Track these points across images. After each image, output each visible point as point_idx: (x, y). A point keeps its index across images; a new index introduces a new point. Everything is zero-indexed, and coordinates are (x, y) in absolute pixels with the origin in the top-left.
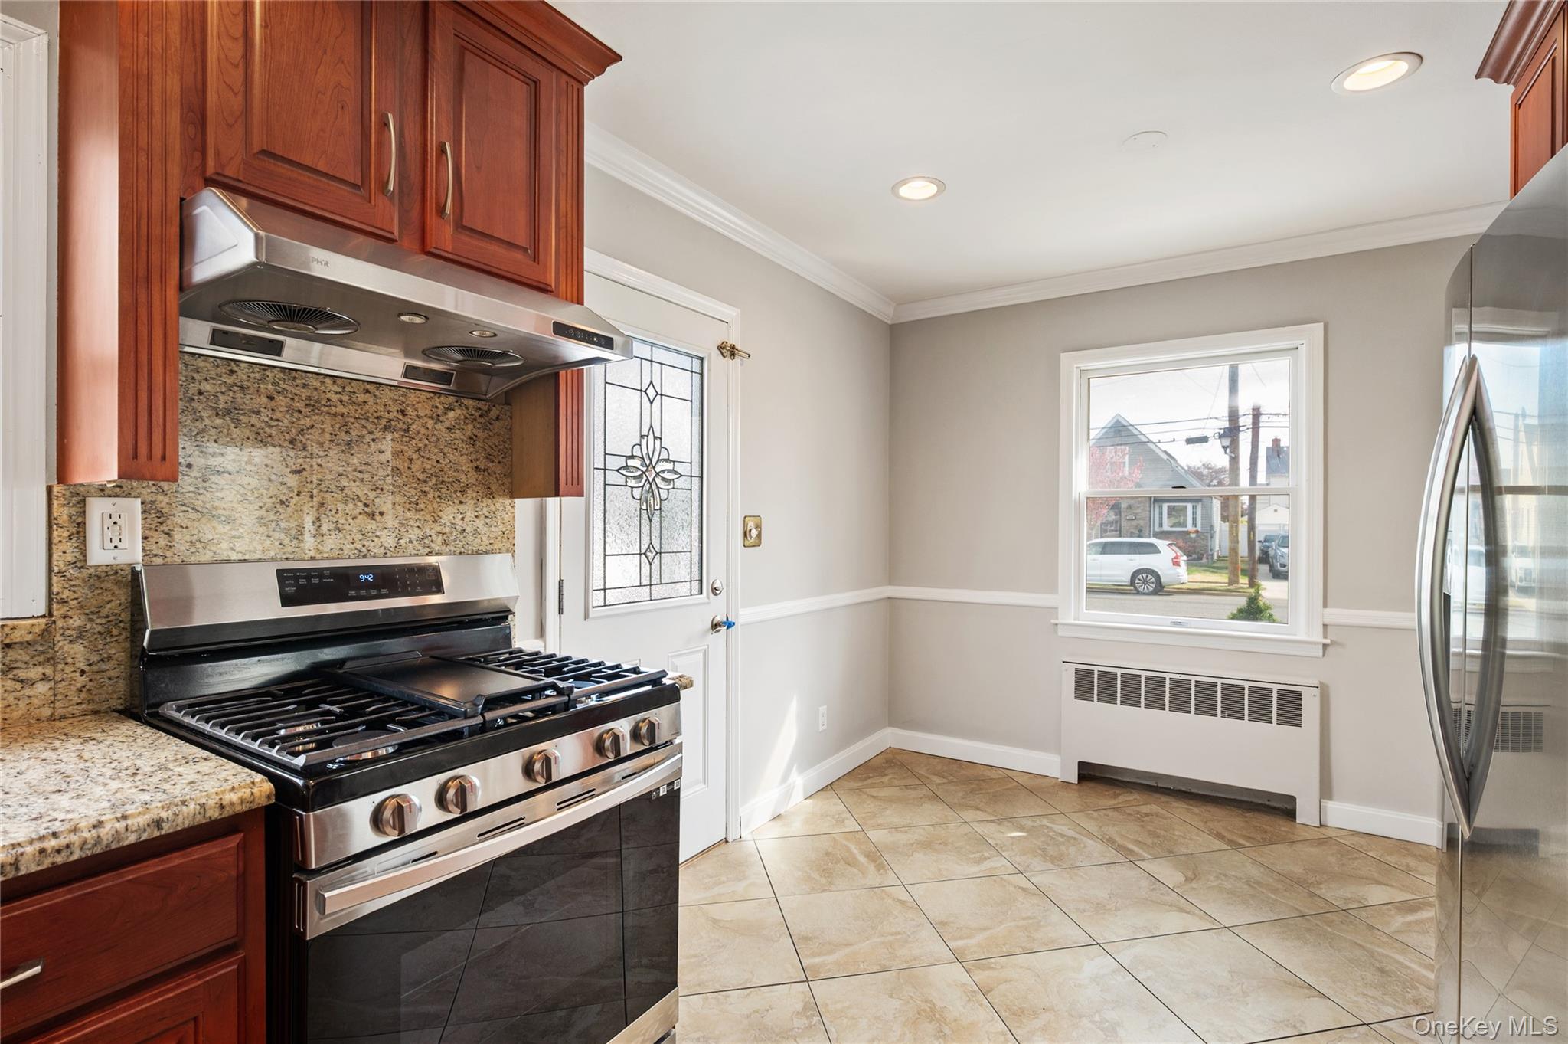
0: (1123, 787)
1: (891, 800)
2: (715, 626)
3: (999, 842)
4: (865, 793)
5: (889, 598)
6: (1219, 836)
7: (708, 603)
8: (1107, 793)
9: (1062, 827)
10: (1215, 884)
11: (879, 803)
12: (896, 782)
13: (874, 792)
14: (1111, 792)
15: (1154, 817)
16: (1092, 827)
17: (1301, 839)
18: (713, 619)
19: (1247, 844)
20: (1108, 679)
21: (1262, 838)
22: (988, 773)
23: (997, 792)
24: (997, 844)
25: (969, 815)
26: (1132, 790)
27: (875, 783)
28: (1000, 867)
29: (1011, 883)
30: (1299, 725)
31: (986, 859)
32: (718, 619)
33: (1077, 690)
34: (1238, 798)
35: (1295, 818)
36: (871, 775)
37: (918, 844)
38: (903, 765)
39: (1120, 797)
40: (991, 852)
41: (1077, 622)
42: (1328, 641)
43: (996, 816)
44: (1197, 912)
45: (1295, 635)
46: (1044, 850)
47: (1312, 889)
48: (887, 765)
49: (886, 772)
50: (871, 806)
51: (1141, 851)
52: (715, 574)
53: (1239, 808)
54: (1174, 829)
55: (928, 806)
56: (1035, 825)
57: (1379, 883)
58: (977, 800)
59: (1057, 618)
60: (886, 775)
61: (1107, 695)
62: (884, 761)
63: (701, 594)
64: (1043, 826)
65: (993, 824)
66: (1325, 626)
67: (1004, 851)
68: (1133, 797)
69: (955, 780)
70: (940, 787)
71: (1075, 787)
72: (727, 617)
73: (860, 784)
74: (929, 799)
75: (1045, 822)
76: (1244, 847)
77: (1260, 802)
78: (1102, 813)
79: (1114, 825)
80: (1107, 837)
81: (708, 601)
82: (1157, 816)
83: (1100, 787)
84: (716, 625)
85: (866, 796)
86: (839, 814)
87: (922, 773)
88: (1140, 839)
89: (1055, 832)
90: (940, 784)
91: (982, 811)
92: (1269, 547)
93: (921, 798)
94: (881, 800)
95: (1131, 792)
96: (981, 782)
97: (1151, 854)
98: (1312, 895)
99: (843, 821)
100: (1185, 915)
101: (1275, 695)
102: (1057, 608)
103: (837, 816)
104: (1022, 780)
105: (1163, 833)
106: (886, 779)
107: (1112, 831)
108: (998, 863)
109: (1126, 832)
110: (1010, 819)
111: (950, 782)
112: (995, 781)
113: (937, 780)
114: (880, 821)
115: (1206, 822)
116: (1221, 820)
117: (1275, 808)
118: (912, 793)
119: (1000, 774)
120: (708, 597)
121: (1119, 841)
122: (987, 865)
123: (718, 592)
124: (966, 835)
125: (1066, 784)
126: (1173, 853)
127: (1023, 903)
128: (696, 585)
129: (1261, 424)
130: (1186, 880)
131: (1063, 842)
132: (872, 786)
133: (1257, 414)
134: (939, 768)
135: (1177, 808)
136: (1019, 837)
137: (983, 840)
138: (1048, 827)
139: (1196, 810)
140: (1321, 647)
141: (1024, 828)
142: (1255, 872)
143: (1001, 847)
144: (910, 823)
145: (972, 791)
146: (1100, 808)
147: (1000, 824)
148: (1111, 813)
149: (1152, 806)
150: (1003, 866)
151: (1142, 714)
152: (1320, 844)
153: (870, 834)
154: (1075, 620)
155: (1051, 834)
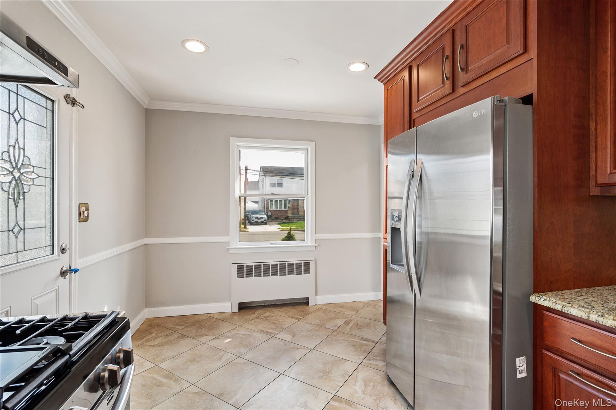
0: (254, 309)
1: (162, 345)
2: (63, 274)
3: (223, 347)
4: (146, 345)
5: (145, 244)
6: (293, 317)
7: (59, 259)
8: (250, 313)
9: (242, 331)
10: (301, 335)
11: (157, 348)
12: (160, 335)
13: (151, 343)
14: (252, 311)
15: (270, 317)
16: (252, 327)
17: (313, 311)
18: (62, 269)
19: (302, 318)
20: (249, 268)
21: (304, 314)
22: (200, 318)
23: (209, 325)
24: (222, 348)
25: (203, 339)
26: (258, 309)
27: (149, 339)
28: (230, 358)
29: (238, 363)
30: (309, 274)
31: (222, 356)
32: (64, 269)
33: (237, 275)
34: (290, 302)
35: (308, 305)
36: (144, 335)
37: (188, 361)
38: (158, 325)
39: (256, 313)
40: (223, 353)
41: (236, 247)
42: (317, 245)
43: (215, 336)
44: (302, 347)
45: (307, 244)
46: (242, 344)
47: (325, 327)
48: (150, 328)
49: (152, 331)
50: (153, 351)
51: (274, 332)
52: (62, 240)
53: (292, 306)
54: (279, 320)
55: (183, 342)
56: (232, 334)
57: (337, 318)
58: (204, 331)
59: (229, 246)
60: (152, 333)
61: (249, 274)
62: (147, 326)
63: (53, 254)
64: (236, 334)
65: (216, 340)
66: (316, 240)
67: (227, 350)
68: (260, 311)
69: (188, 325)
70: (183, 330)
71: (238, 314)
72: (70, 266)
73: (141, 342)
74: (181, 338)
75: (236, 332)
76: (301, 319)
77: (296, 302)
78: (253, 321)
79: (260, 324)
80: (260, 330)
81: (58, 258)
82: (271, 316)
83: (247, 311)
84: (64, 272)
85: (148, 347)
86: (138, 361)
87: (170, 326)
88: (271, 327)
89: (241, 334)
90: (182, 329)
91: (207, 335)
92: (248, 215)
93: (177, 338)
94: (157, 346)
95: (258, 310)
96: (200, 323)
97: (277, 331)
98: (326, 328)
99: (142, 364)
100: (299, 350)
101: (303, 265)
102: (229, 242)
103: (137, 363)
104: (216, 316)
105: (276, 322)
106: (154, 335)
107: (260, 327)
108: (228, 356)
109: (265, 326)
110: (221, 335)
111: (186, 327)
112: (206, 320)
113: (179, 327)
114: (163, 357)
115: (286, 314)
116: (290, 312)
117: (301, 303)
118: (171, 338)
119: (206, 317)
120: (59, 255)
121: (265, 330)
122: (224, 359)
123: (64, 251)
124: (207, 349)
125: (234, 314)
126: (283, 328)
127: (247, 370)
128: (49, 249)
129: (248, 173)
130: (293, 336)
131: (247, 338)
132: (148, 340)
133: (246, 169)
134: (177, 321)
135: (275, 311)
136: (229, 341)
137: (216, 349)
138: (238, 334)
139: (281, 310)
140: (315, 247)
141: (229, 337)
142: (308, 326)
143: (225, 349)
144: (178, 353)
145: (199, 327)
146: (251, 319)
147: (218, 338)
148: (256, 320)
149: (268, 313)
150: (230, 356)
151: (263, 279)
152: (318, 311)
153: (161, 365)
154: (236, 246)
155: (241, 336)
